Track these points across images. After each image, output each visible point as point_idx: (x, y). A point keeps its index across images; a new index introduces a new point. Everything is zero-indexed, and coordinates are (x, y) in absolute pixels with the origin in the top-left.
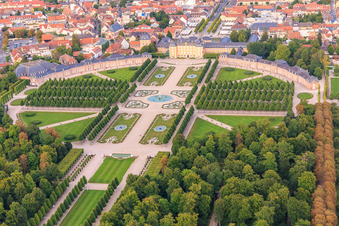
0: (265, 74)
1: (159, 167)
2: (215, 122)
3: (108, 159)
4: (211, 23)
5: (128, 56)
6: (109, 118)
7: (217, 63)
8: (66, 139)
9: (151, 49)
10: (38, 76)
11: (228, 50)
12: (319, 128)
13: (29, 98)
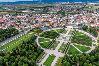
0: (85, 34)
5: (61, 27)
8: (44, 47)
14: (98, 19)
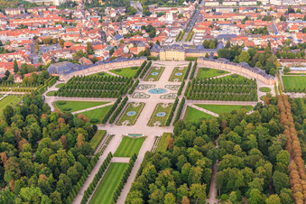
0: (233, 73)
1: (166, 145)
2: (201, 109)
3: (125, 138)
4: (186, 34)
5: (129, 59)
6: (122, 106)
7: (196, 64)
8: (91, 122)
9: (146, 54)
10: (65, 73)
11: (203, 55)
12: (283, 115)
13: (60, 91)
14: (281, 19)
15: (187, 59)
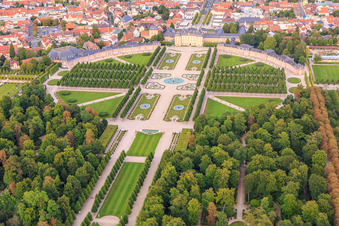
0: (257, 61)
1: (185, 143)
2: (224, 102)
3: (139, 134)
4: (203, 16)
5: (140, 44)
6: (135, 98)
7: (216, 51)
8: (100, 116)
9: (159, 38)
11: (223, 40)
12: (317, 109)
13: (63, 79)
15: (205, 45)
